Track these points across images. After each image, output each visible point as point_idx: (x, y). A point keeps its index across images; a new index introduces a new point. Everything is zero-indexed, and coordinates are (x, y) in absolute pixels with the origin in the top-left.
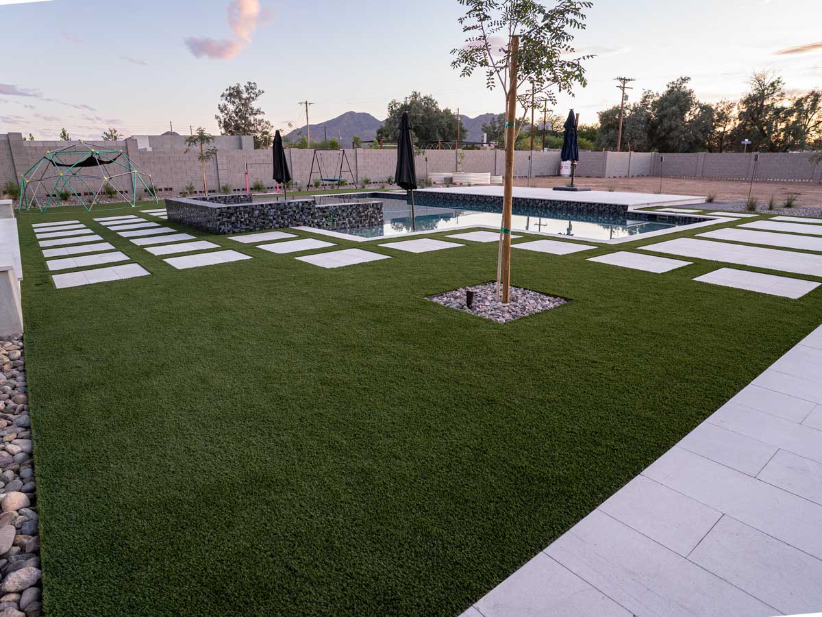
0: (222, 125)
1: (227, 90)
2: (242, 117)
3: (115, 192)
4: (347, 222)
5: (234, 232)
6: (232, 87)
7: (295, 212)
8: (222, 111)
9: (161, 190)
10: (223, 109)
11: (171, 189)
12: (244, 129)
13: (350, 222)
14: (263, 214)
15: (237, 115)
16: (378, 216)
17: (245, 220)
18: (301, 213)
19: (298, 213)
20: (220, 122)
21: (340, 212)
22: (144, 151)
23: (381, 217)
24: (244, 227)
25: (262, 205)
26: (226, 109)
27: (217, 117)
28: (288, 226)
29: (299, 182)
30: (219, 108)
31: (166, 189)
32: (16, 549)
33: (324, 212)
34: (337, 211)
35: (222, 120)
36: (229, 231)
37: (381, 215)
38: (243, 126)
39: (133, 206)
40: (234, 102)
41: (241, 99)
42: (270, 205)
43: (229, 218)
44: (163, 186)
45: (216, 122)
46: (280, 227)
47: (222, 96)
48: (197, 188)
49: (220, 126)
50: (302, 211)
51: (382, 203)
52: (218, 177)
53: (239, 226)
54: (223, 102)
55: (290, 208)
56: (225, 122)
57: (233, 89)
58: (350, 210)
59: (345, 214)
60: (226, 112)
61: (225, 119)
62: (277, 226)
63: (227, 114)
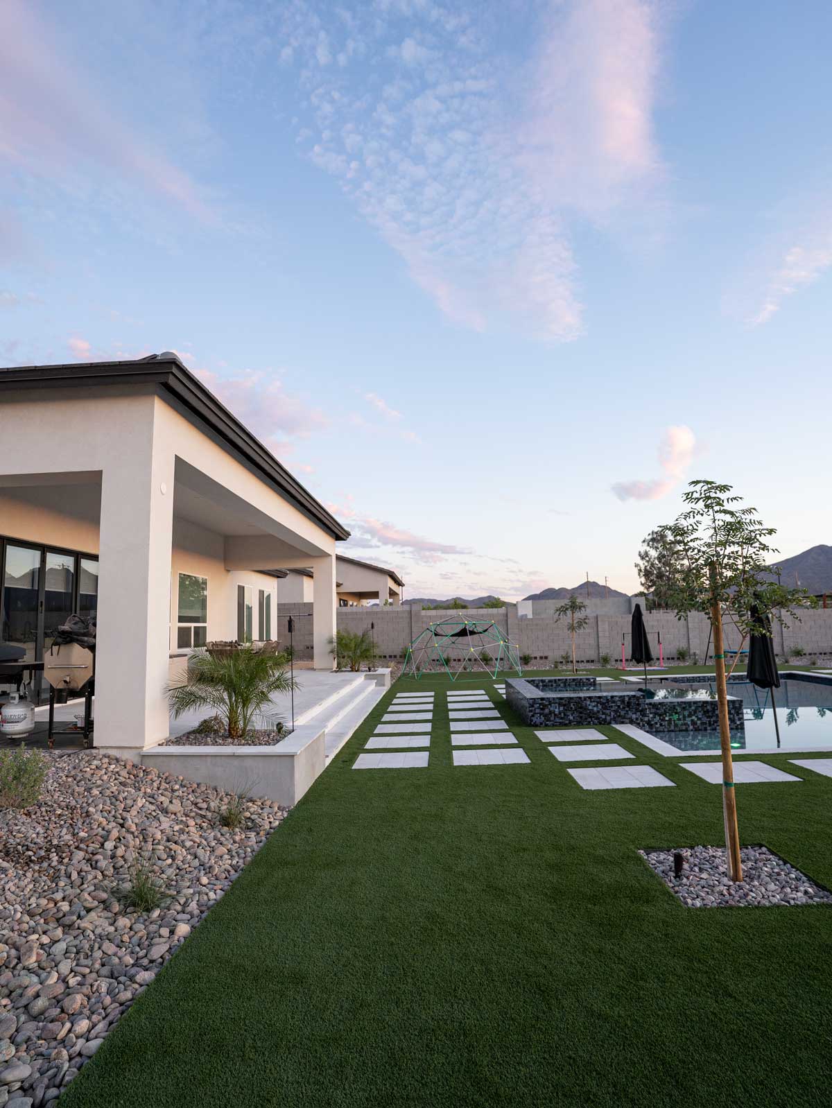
0: (642, 574)
1: (649, 534)
2: (667, 564)
3: (491, 659)
4: (689, 723)
5: (546, 725)
6: (656, 531)
7: (619, 706)
8: (643, 558)
9: (536, 658)
10: (644, 556)
11: (546, 658)
12: (668, 577)
13: (693, 723)
14: (581, 708)
15: (660, 562)
16: (736, 718)
17: (560, 713)
18: (627, 709)
19: (624, 708)
20: (640, 570)
21: (679, 710)
22: (524, 617)
23: (740, 719)
24: (557, 720)
25: (580, 698)
26: (647, 556)
27: (636, 565)
28: (610, 723)
29: (697, 652)
30: (640, 555)
31: (541, 658)
32: (160, 960)
33: (657, 709)
34: (674, 708)
35: (643, 568)
36: (541, 724)
37: (740, 716)
38: (667, 574)
39: (494, 678)
40: (657, 548)
41: (665, 543)
42: (590, 698)
43: (542, 709)
44: (538, 655)
45: (636, 570)
46: (600, 724)
47: (644, 541)
48: (574, 658)
49: (639, 575)
50: (628, 707)
51: (741, 701)
52: (598, 645)
53: (552, 719)
54: (645, 548)
55: (614, 702)
56: (646, 570)
57: (656, 533)
58: (693, 708)
59: (686, 713)
60: (647, 559)
61: (646, 566)
62: (596, 721)
63: (648, 561)
